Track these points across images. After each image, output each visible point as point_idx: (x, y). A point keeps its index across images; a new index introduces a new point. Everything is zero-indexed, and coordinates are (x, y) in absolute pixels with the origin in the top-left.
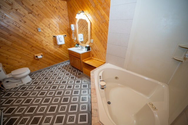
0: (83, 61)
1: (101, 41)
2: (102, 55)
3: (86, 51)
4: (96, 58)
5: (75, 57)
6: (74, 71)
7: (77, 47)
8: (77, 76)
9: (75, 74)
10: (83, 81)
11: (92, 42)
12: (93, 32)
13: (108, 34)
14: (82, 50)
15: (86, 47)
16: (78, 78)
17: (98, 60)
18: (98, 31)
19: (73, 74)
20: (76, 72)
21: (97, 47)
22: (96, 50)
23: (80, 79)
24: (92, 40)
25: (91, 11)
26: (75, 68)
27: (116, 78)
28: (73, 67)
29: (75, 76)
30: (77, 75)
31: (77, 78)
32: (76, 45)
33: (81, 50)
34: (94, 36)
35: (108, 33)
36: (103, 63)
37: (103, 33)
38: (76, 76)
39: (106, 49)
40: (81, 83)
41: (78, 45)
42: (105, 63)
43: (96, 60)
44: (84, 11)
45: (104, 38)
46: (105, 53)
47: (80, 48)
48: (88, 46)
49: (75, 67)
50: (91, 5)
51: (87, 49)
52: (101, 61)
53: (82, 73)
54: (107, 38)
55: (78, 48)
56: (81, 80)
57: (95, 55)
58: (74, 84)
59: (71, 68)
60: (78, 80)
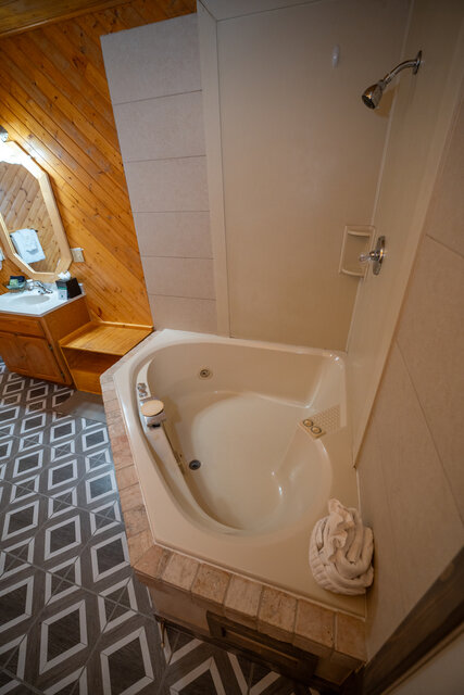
0: (60, 342)
1: (115, 249)
2: (134, 304)
3: (65, 301)
4: (116, 320)
5: (23, 335)
6: (34, 394)
7: (17, 290)
8: (54, 409)
9: (41, 405)
10: (83, 421)
11: (79, 257)
12: (70, 218)
13: (132, 218)
14: (48, 298)
15: (59, 284)
16: (58, 416)
17: (124, 326)
18: (92, 212)
19: (32, 408)
20: (46, 393)
21: (105, 277)
22: (105, 290)
23: (70, 419)
24: (78, 250)
25: (36, 125)
26: (37, 380)
27: (204, 373)
28: (27, 378)
29: (43, 411)
30: (54, 405)
31: (54, 417)
32: (14, 282)
33: (42, 298)
34: (79, 233)
35: (135, 216)
36: (143, 333)
37: (114, 218)
38: (49, 411)
39: (142, 279)
40: (77, 432)
41: (23, 278)
42: (153, 330)
43: (117, 326)
44: (5, 127)
45: (125, 238)
46: (143, 292)
47: (35, 292)
48: (66, 276)
49: (39, 375)
50: (30, 98)
51: (65, 292)
52: (137, 328)
53: (72, 392)
54: (133, 233)
55: (26, 293)
56: (73, 423)
57: (107, 310)
58: (47, 447)
59: (19, 386)
60: (59, 423)
